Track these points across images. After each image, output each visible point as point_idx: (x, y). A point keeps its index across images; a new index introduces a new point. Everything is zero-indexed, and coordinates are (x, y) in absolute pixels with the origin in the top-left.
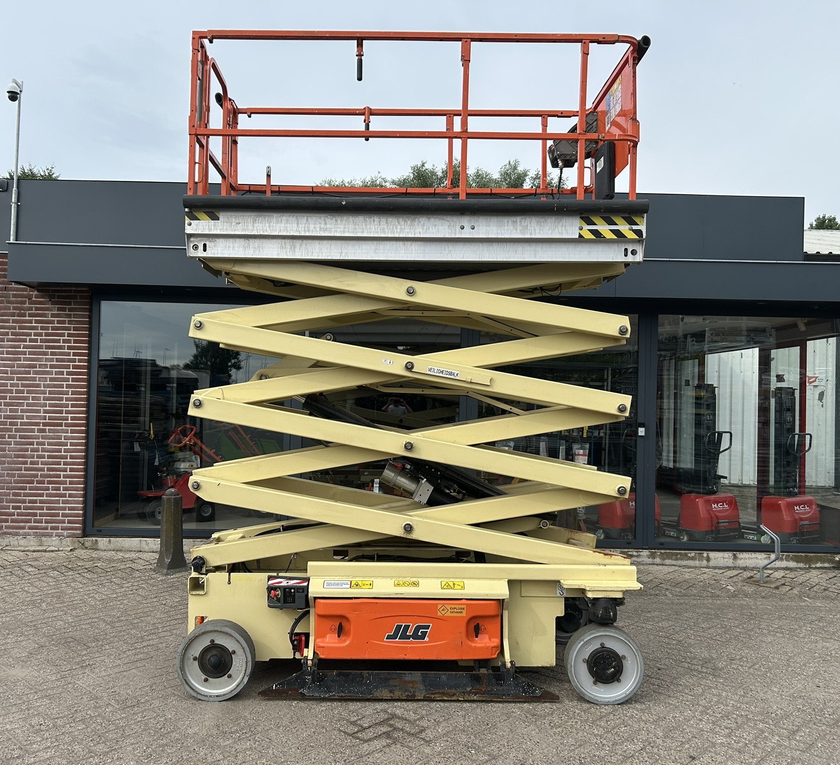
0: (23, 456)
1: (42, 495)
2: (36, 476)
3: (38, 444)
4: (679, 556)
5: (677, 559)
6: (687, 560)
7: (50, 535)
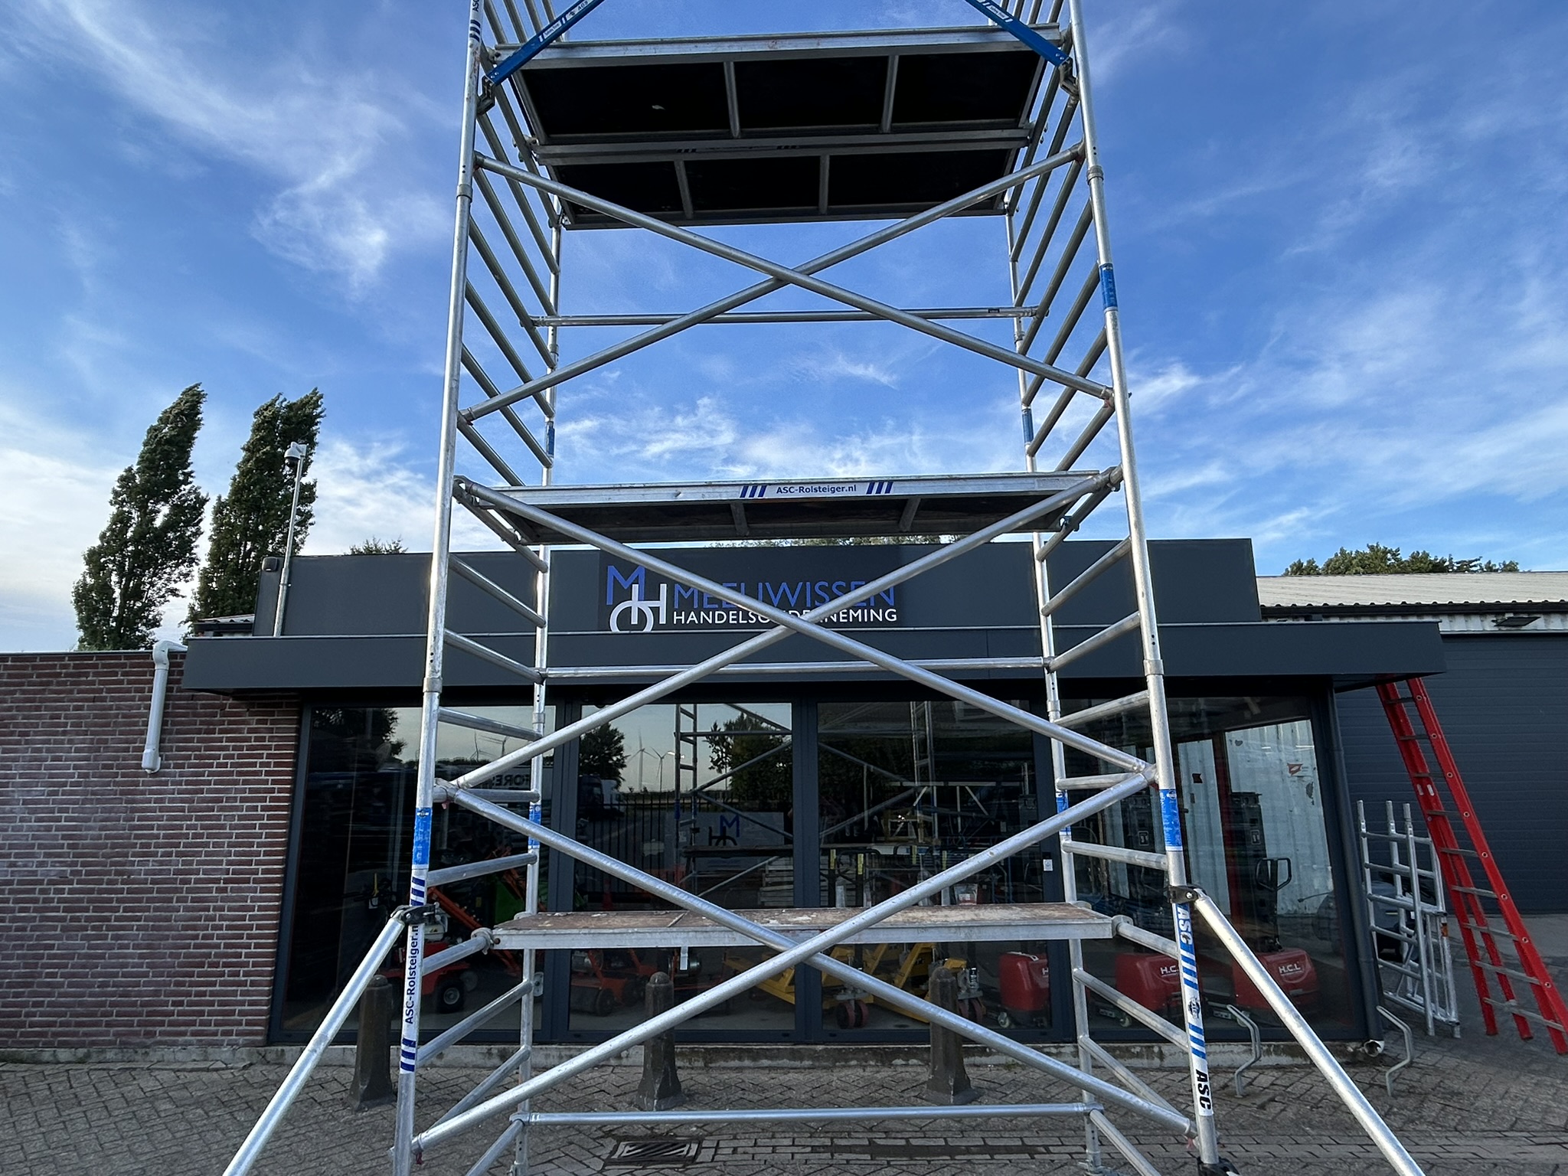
0: (194, 928)
1: (214, 984)
2: (209, 955)
3: (215, 909)
4: (1118, 1052)
7: (219, 1044)
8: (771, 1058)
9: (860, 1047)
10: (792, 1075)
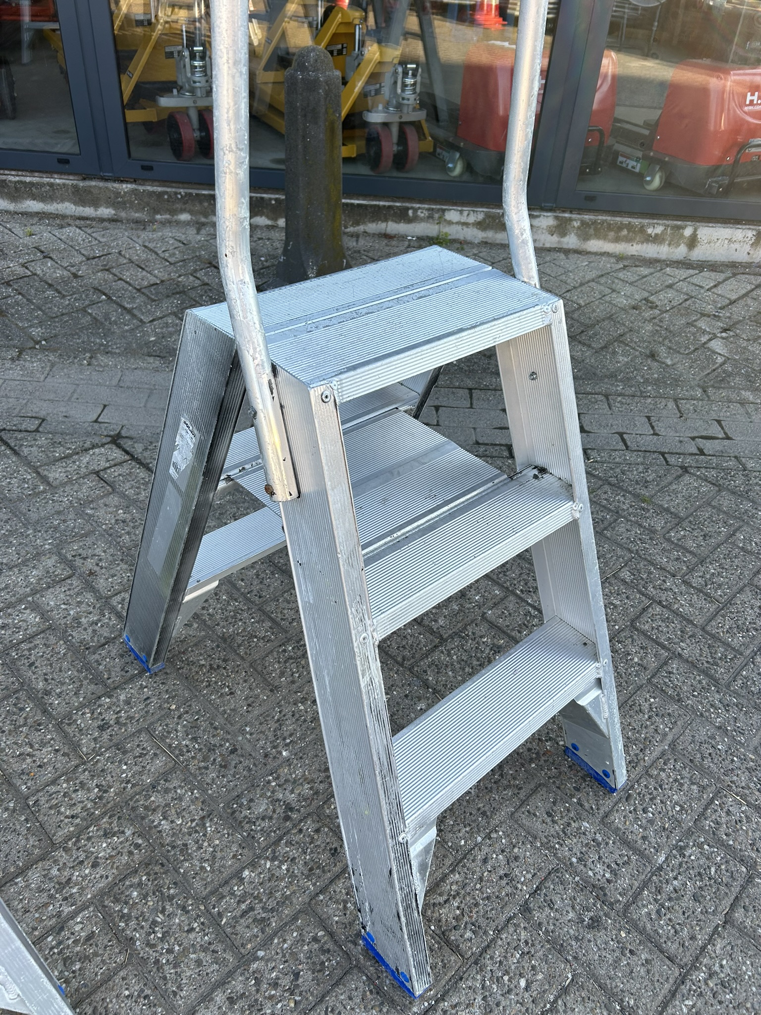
4: (625, 232)
5: (617, 240)
6: (642, 243)
8: (42, 198)
9: (194, 192)
10: (70, 231)
